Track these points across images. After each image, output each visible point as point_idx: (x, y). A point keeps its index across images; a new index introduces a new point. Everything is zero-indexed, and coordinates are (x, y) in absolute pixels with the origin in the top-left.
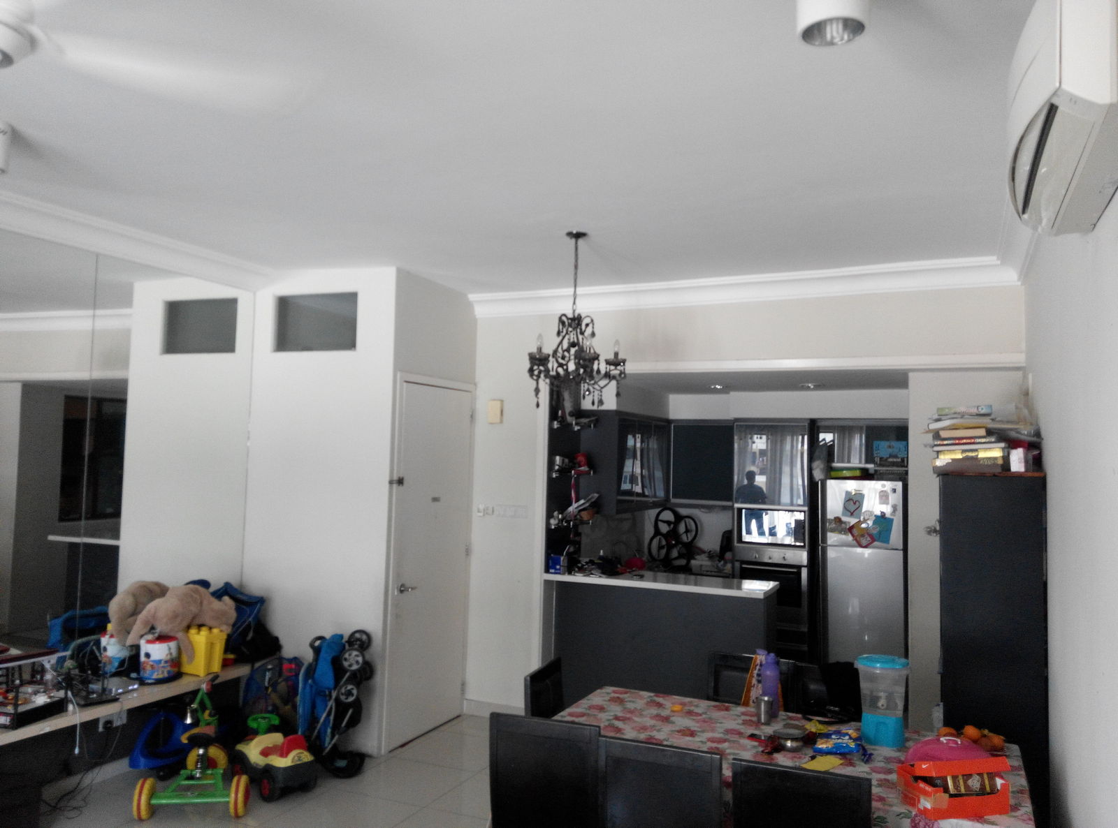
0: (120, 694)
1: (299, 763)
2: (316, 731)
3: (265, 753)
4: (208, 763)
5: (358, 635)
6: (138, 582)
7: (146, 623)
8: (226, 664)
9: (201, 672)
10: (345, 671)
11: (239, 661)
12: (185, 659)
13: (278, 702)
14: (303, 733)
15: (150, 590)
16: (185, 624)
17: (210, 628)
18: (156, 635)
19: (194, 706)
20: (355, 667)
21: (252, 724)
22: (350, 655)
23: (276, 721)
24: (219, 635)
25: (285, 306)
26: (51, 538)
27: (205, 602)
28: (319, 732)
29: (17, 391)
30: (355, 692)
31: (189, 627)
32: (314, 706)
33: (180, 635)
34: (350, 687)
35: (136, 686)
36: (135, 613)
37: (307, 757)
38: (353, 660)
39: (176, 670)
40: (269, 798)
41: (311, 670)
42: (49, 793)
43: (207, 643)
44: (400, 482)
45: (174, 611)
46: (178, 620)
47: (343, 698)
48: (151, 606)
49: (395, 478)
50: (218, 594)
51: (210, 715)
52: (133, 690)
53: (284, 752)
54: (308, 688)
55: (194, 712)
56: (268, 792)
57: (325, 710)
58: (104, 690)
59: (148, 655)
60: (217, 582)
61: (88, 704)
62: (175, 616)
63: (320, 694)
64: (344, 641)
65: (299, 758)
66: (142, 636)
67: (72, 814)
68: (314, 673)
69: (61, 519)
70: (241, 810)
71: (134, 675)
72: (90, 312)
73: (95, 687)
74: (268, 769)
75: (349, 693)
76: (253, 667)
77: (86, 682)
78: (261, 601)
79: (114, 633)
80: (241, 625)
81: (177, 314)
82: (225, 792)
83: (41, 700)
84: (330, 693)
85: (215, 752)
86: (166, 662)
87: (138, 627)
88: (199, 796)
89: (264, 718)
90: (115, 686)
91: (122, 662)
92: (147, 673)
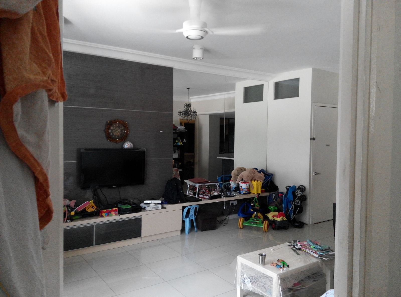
0: (235, 195)
1: (283, 220)
2: (288, 213)
3: (273, 217)
4: (257, 217)
5: (301, 187)
6: (238, 167)
7: (241, 178)
8: (262, 192)
9: (256, 193)
10: (297, 196)
11: (266, 191)
12: (251, 189)
13: (277, 204)
14: (285, 213)
15: (241, 169)
16: (251, 179)
17: (258, 181)
18: (243, 181)
19: (254, 201)
20: (299, 195)
21: (270, 209)
22: (298, 191)
23: (277, 209)
24: (260, 183)
25: (277, 85)
26: (218, 157)
27: (256, 174)
28: (289, 213)
29: (208, 117)
30: (300, 203)
31: (252, 180)
32: (287, 206)
33: (249, 182)
34: (298, 201)
35: (238, 194)
36: (238, 175)
37: (285, 219)
38: (299, 193)
39: (249, 191)
40: (275, 229)
41: (286, 195)
42: (219, 219)
43: (257, 185)
44: (314, 139)
45: (247, 175)
46: (249, 178)
47: (296, 204)
48: (242, 173)
49: (312, 138)
50: (260, 172)
51: (258, 204)
52: (238, 195)
53: (278, 217)
54: (285, 200)
55: (253, 202)
56: (274, 227)
57: (291, 207)
58: (231, 194)
59: (241, 186)
60: (259, 169)
61: (227, 196)
62: (248, 176)
63: (289, 202)
64: (297, 188)
65: (283, 219)
66: (240, 181)
67: (225, 224)
68: (287, 196)
69: (220, 153)
70: (266, 230)
71: (238, 192)
72: (224, 93)
73: (228, 193)
74: (274, 221)
75: (298, 203)
76: (270, 193)
77: (226, 192)
78: (272, 175)
79: (233, 180)
80: (266, 181)
81: (247, 90)
82: (262, 225)
83: (216, 194)
84: (292, 202)
85: (259, 215)
86: (246, 189)
87: (239, 179)
88: (255, 225)
89: (273, 207)
90: (233, 193)
91: (235, 188)
92: (241, 191)
